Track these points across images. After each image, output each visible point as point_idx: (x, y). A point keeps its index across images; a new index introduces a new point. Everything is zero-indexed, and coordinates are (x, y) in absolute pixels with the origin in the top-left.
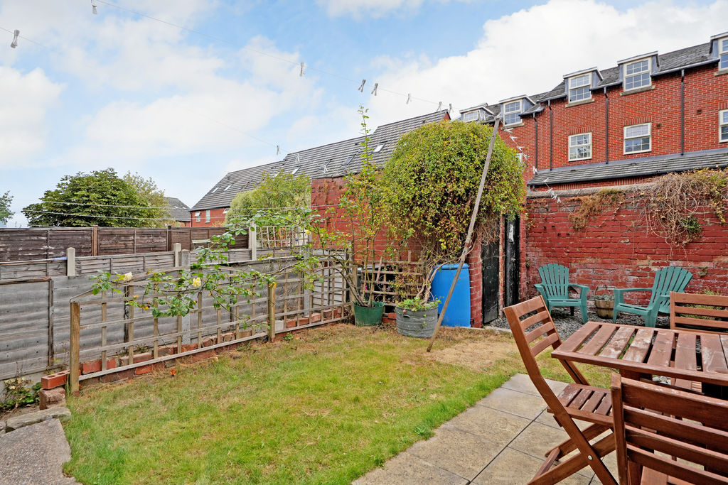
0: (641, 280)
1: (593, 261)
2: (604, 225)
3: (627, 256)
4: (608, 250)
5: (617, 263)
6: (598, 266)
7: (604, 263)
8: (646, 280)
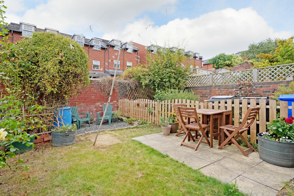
0: (97, 109)
1: (83, 104)
2: (87, 91)
3: (94, 102)
4: (88, 100)
5: (91, 104)
6: (85, 106)
7: (87, 105)
8: (98, 109)
